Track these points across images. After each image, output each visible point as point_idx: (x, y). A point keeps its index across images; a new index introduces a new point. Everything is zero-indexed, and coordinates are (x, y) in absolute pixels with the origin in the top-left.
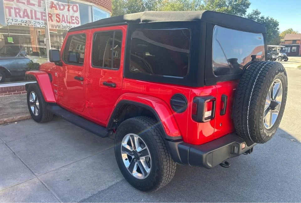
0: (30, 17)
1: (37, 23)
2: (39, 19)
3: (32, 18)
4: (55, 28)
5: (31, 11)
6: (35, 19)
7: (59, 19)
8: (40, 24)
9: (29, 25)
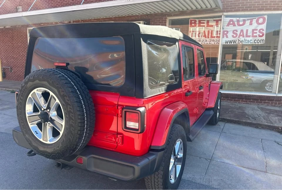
0: (207, 37)
1: (212, 41)
2: (214, 37)
3: (208, 37)
4: (230, 43)
5: (209, 31)
6: (211, 38)
7: (237, 34)
8: (214, 41)
9: (205, 43)
